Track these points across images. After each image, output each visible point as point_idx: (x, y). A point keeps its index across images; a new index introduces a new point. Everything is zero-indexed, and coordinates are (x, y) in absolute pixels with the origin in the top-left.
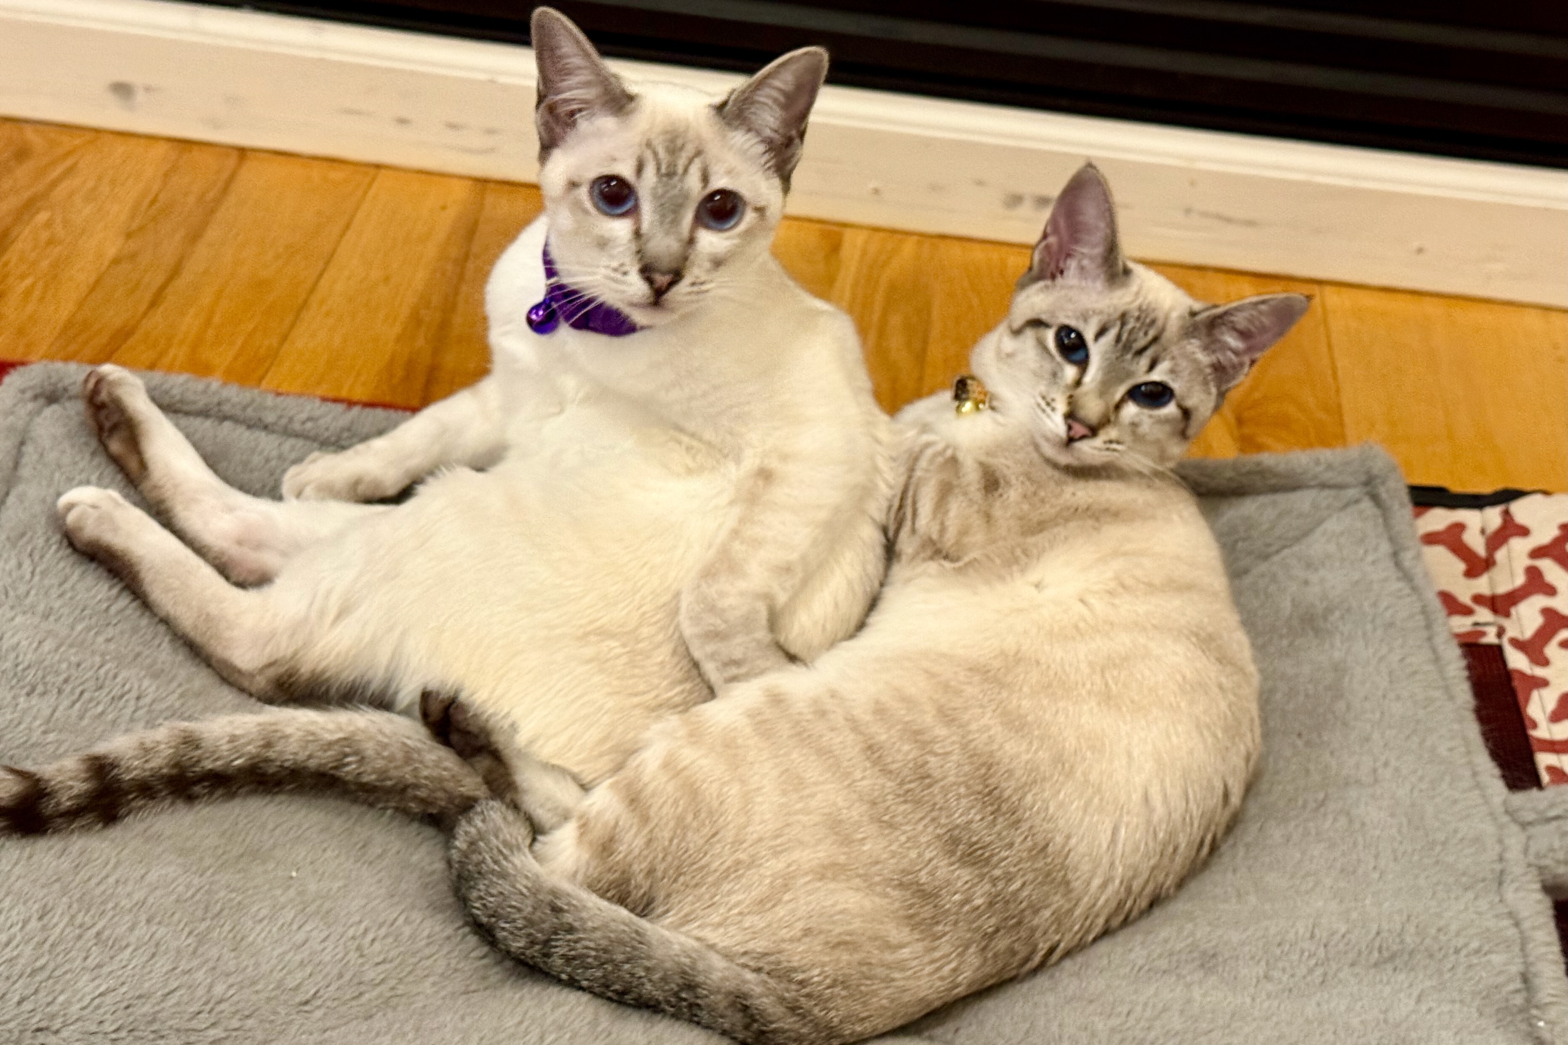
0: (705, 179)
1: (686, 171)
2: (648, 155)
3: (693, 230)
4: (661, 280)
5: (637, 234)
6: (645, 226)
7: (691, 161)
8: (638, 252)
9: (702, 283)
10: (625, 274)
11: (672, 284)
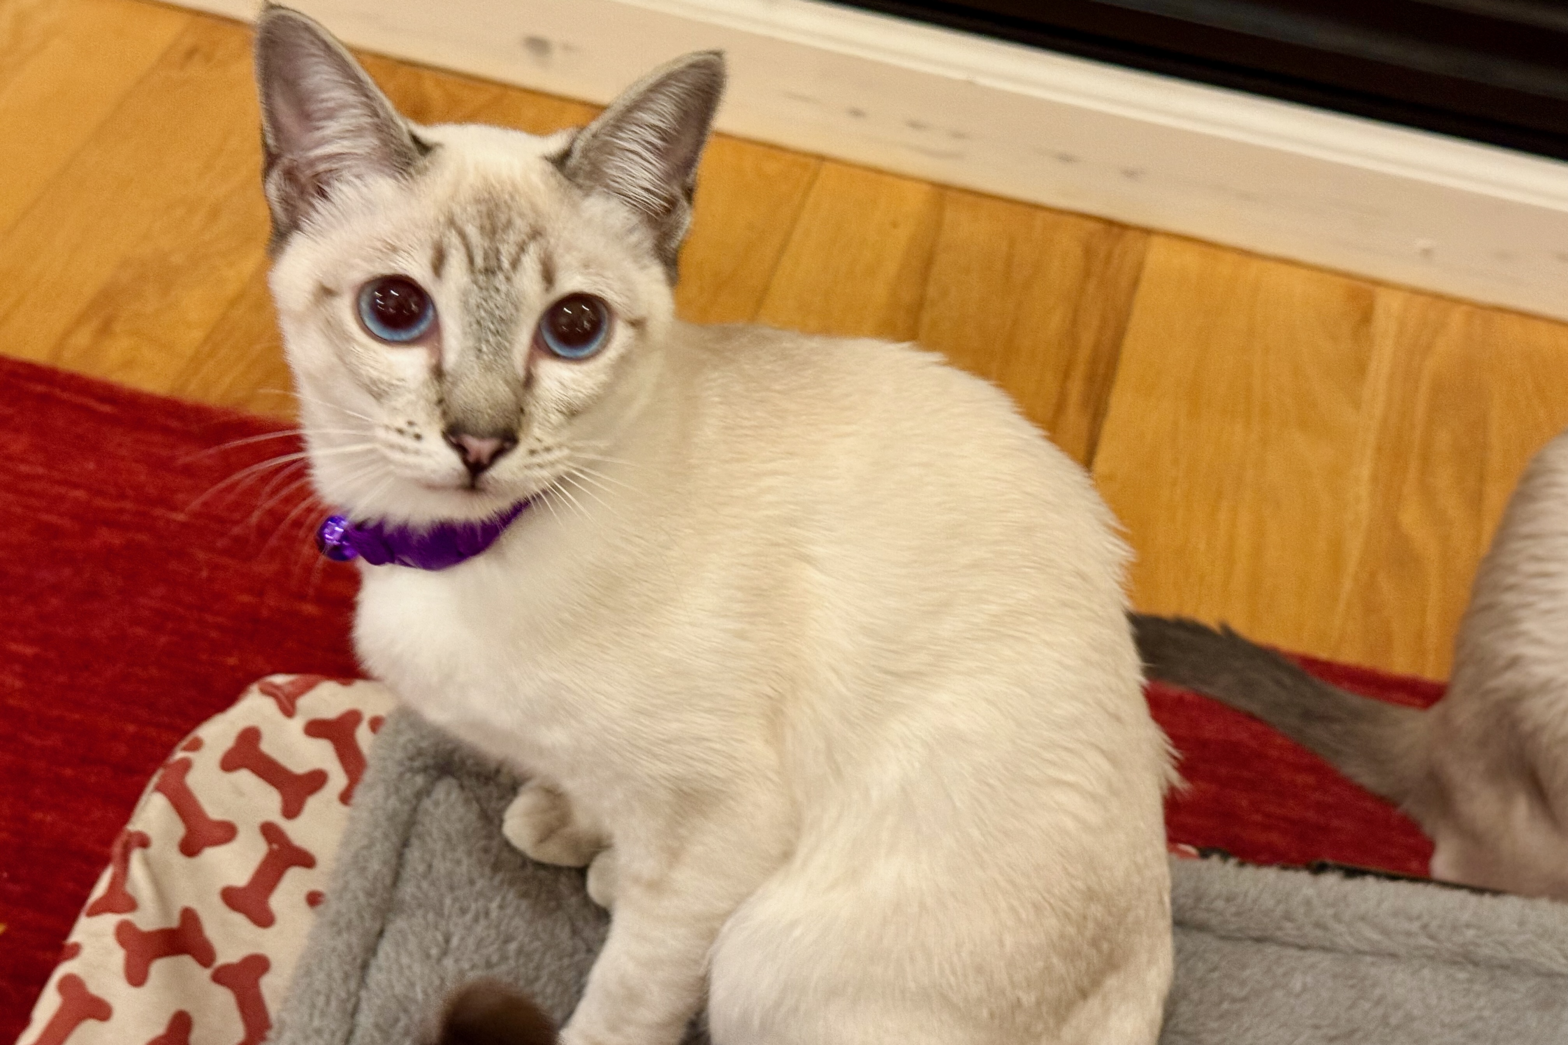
0: (548, 277)
1: (515, 263)
2: (453, 240)
3: (531, 360)
4: (481, 447)
5: (438, 372)
6: (451, 360)
7: (522, 248)
8: (440, 401)
9: (548, 450)
10: (418, 437)
11: (498, 454)
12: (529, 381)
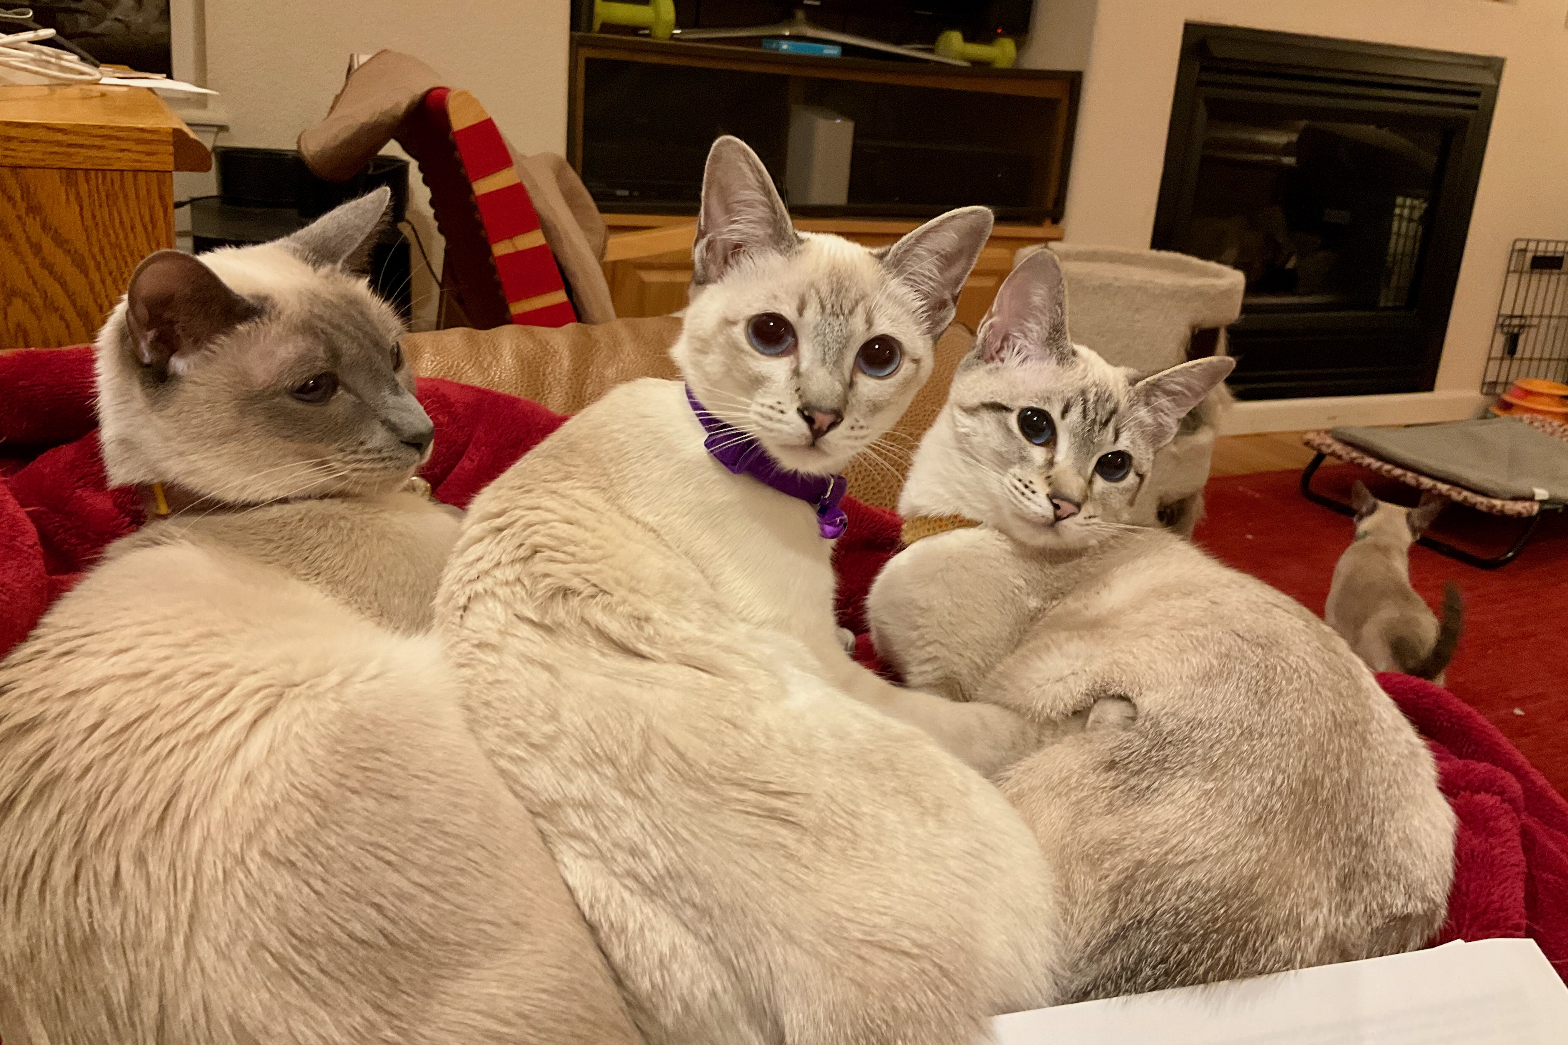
1: (851, 312)
2: (812, 295)
3: (853, 374)
4: (822, 420)
7: (855, 304)
9: (862, 427)
10: (782, 412)
11: (833, 425)
12: (851, 385)
